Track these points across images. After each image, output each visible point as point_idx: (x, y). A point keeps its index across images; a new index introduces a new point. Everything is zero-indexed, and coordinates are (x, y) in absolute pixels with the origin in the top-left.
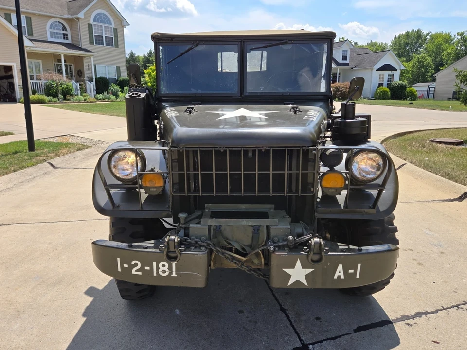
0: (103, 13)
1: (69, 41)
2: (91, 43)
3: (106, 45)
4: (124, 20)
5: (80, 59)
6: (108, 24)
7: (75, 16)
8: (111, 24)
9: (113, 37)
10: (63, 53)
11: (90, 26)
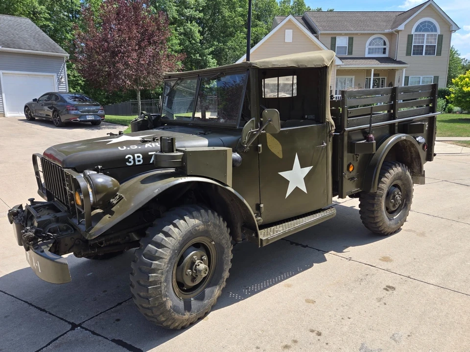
0: (428, 21)
1: (386, 55)
2: (408, 54)
3: (425, 54)
4: (454, 25)
5: (392, 72)
6: (432, 31)
7: (395, 29)
8: (436, 31)
9: (436, 45)
10: (373, 68)
11: (410, 37)
